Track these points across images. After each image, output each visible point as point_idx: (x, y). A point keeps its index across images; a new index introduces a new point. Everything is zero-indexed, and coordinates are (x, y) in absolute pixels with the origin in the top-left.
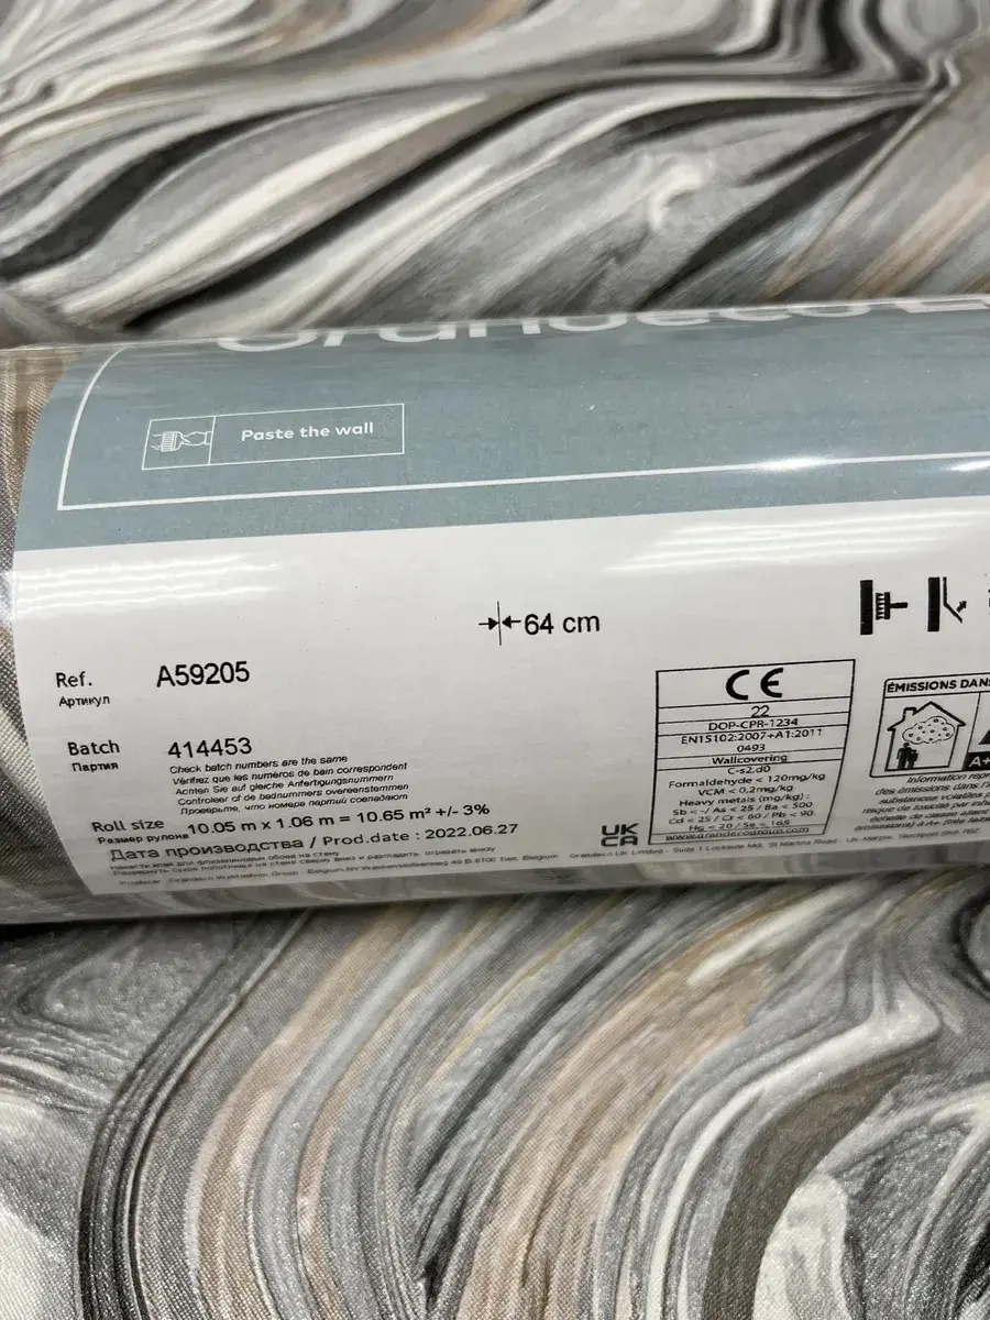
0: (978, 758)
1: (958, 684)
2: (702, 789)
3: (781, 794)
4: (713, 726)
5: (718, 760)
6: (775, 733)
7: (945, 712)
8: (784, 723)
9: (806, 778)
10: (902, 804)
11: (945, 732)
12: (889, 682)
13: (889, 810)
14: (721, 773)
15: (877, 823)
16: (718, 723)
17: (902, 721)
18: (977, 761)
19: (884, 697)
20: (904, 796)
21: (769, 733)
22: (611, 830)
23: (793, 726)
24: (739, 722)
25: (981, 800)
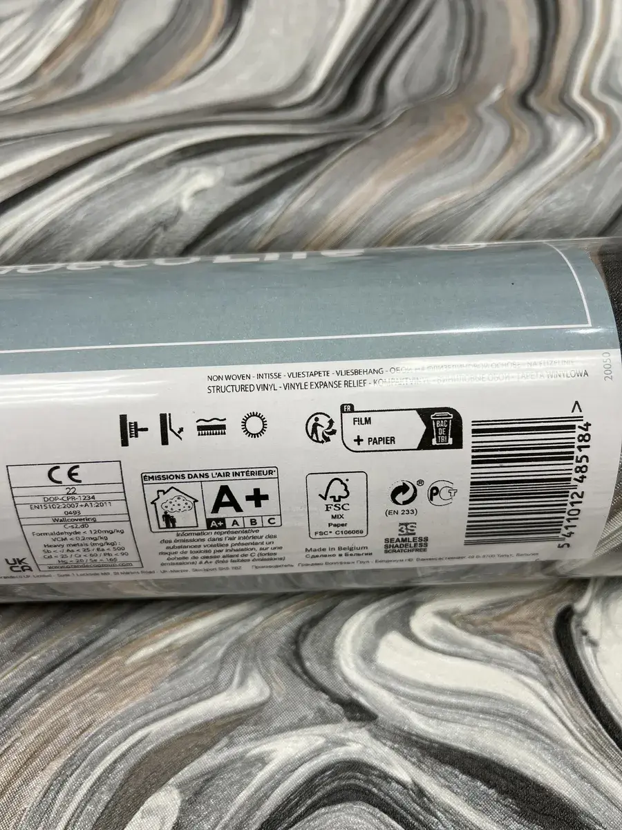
0: (213, 522)
1: (186, 476)
2: (53, 537)
3: (103, 541)
4: (46, 499)
5: (56, 520)
6: (83, 504)
7: (183, 493)
8: (87, 498)
9: (112, 533)
10: (181, 550)
11: (187, 506)
12: (144, 475)
13: (176, 553)
14: (59, 528)
15: (170, 562)
16: (49, 497)
17: (158, 498)
18: (213, 524)
19: (143, 484)
20: (178, 544)
21: (80, 504)
22: (11, 561)
23: (92, 500)
24: (60, 497)
25: (229, 548)
